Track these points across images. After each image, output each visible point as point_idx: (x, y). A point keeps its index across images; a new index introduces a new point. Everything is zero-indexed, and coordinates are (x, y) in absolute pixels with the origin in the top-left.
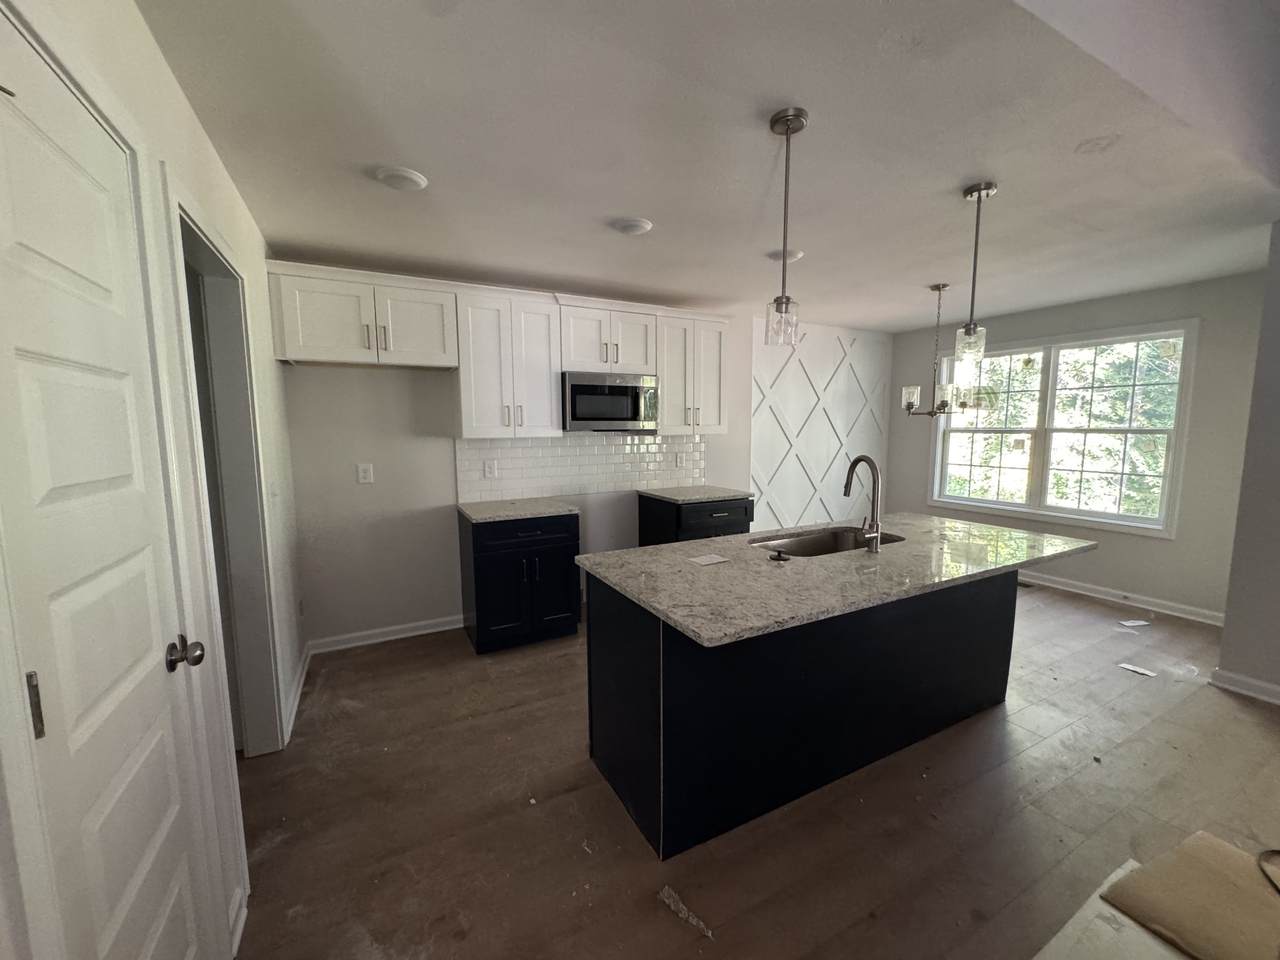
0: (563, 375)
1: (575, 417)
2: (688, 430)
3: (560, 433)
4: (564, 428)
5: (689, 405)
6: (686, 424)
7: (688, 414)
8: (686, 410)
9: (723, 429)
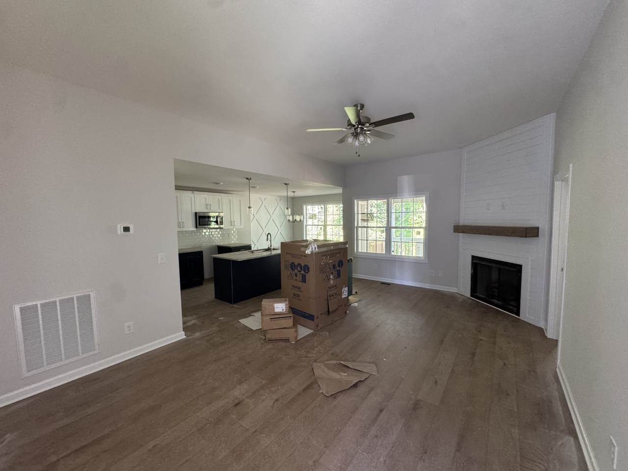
0: (196, 213)
1: (199, 225)
2: (232, 227)
3: (195, 229)
4: (196, 228)
5: (232, 220)
6: (231, 225)
7: (232, 223)
8: (231, 222)
9: (242, 227)
